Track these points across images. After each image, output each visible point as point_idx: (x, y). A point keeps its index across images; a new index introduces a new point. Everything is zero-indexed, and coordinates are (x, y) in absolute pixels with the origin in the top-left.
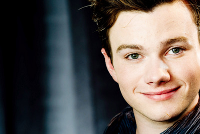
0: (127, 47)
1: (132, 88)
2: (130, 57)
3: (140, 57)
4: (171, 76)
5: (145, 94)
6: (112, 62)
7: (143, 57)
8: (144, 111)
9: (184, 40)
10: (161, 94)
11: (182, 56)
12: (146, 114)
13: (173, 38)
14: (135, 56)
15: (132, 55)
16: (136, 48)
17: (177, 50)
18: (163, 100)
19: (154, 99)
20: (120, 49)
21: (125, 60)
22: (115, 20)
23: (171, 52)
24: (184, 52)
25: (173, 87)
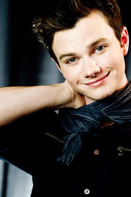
0: (65, 55)
1: (76, 82)
2: (70, 62)
3: (76, 59)
6: (60, 67)
7: (79, 59)
8: (89, 95)
9: (103, 39)
10: (97, 81)
12: (91, 97)
13: (95, 41)
14: (73, 60)
15: (71, 60)
17: (101, 48)
19: (93, 86)
20: (61, 58)
21: (66, 65)
24: (106, 48)
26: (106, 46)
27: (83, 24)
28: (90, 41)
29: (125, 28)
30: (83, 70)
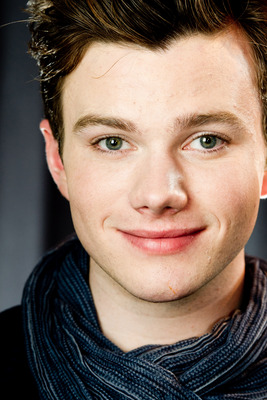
0: (100, 121)
2: (103, 145)
3: (125, 146)
4: (188, 199)
5: (126, 233)
7: (133, 148)
8: (121, 273)
9: (230, 119)
12: (123, 280)
14: (114, 143)
15: (108, 139)
16: (120, 125)
18: (165, 253)
19: (146, 249)
21: (89, 151)
22: (78, 60)
23: (196, 144)
24: (227, 148)
25: (192, 225)
26: (227, 141)
27: (189, 49)
28: (190, 107)
30: (137, 185)
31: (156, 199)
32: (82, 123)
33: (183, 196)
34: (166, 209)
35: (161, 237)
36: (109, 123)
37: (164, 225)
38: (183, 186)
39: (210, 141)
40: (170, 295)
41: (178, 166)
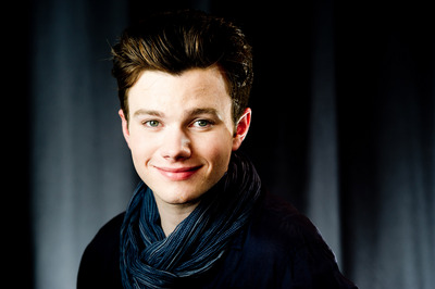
0: (147, 112)
1: (145, 160)
2: (148, 124)
3: (159, 125)
4: (192, 152)
5: (159, 169)
7: (163, 126)
9: (214, 112)
11: (208, 130)
13: (201, 107)
14: (155, 123)
15: (151, 121)
16: (157, 115)
18: (179, 180)
21: (141, 127)
23: (196, 124)
24: (212, 126)
25: (193, 165)
26: (213, 123)
27: (192, 77)
28: (193, 104)
29: (249, 111)
31: (173, 152)
32: (137, 113)
33: (188, 151)
34: (180, 158)
35: (178, 171)
36: (151, 113)
37: (179, 166)
38: (190, 146)
39: (204, 122)
40: (182, 200)
41: (187, 136)
